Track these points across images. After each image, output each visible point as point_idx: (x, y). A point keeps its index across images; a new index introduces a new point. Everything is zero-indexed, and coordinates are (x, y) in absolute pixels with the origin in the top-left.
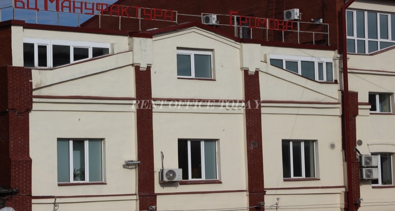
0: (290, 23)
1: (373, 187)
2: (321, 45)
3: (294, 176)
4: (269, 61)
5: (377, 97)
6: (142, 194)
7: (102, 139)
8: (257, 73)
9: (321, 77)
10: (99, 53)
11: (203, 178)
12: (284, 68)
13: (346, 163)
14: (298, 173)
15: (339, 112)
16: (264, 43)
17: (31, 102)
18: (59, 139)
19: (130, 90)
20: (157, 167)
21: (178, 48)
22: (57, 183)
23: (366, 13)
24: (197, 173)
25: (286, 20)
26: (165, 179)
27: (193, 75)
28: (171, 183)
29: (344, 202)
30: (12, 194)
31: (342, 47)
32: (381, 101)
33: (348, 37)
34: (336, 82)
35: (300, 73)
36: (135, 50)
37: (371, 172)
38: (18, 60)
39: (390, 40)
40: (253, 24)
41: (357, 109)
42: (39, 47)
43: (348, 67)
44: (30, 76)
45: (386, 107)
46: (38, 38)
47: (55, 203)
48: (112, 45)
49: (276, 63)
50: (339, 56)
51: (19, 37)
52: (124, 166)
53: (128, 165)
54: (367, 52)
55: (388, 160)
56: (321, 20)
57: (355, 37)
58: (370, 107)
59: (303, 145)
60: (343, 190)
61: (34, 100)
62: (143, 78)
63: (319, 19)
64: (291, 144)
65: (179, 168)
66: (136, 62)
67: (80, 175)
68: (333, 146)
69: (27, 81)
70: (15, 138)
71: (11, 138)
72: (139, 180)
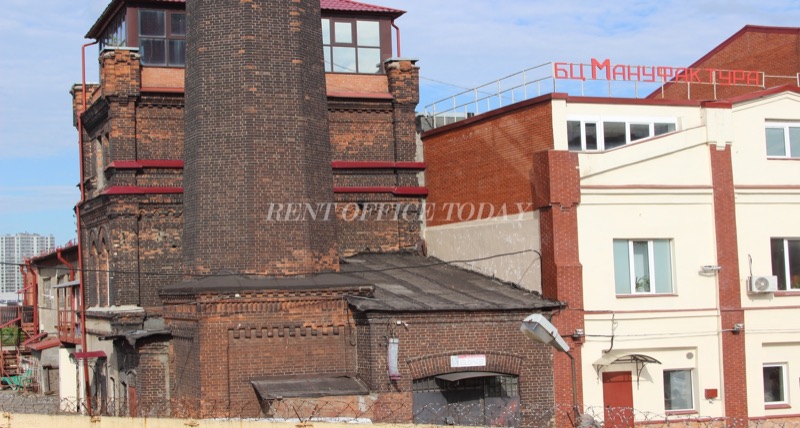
6: (725, 309)
7: (670, 240)
10: (663, 129)
17: (578, 195)
18: (615, 240)
19: (705, 176)
20: (744, 275)
21: (767, 120)
22: (614, 294)
26: (755, 289)
27: (788, 155)
28: (763, 295)
30: (558, 308)
36: (709, 124)
38: (561, 142)
42: (587, 125)
44: (576, 162)
46: (584, 114)
47: (613, 320)
48: (679, 119)
51: (562, 114)
52: (700, 273)
53: (705, 271)
61: (582, 191)
62: (721, 160)
65: (774, 274)
66: (711, 139)
67: (644, 284)
69: (573, 168)
70: (560, 240)
71: (556, 240)
72: (721, 290)
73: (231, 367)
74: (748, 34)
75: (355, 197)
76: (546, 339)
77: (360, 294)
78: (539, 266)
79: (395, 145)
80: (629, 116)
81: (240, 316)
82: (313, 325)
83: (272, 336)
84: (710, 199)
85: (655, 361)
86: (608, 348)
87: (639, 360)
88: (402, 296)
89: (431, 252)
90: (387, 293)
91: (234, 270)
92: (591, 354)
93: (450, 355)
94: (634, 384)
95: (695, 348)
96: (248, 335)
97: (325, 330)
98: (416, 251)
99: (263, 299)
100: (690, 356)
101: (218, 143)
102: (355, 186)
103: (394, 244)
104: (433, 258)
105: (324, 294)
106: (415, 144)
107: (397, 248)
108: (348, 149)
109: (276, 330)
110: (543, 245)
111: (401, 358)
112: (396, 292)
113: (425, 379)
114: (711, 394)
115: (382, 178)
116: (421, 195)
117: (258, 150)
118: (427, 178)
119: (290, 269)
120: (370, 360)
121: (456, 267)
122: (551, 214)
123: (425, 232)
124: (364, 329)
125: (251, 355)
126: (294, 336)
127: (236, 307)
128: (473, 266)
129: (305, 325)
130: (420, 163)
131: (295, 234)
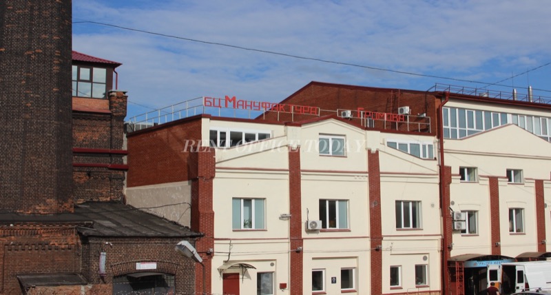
0: (402, 116)
1: (462, 236)
2: (424, 132)
3: (405, 226)
4: (386, 144)
5: (466, 170)
6: (293, 238)
7: (264, 199)
8: (377, 152)
9: (424, 155)
10: (263, 137)
11: (338, 227)
12: (398, 148)
13: (442, 218)
14: (407, 224)
15: (437, 181)
16: (383, 131)
17: (214, 172)
18: (233, 198)
19: (285, 164)
20: (304, 219)
21: (320, 134)
22: (232, 229)
23: (457, 110)
24: (333, 224)
25: (399, 114)
26: (310, 228)
28: (314, 231)
29: (440, 246)
30: (200, 236)
31: (439, 134)
32: (469, 173)
33: (444, 127)
34: (435, 159)
35: (409, 152)
36: (288, 135)
37: (460, 224)
39: (475, 129)
40: (374, 117)
41: (451, 179)
42: (221, 133)
43: (444, 148)
44: (214, 154)
45: (472, 178)
46: (220, 126)
47: (230, 244)
48: (272, 131)
49: (392, 145)
50: (437, 140)
51: (207, 126)
52: (280, 218)
53: (282, 217)
54: (458, 137)
55: (473, 216)
56: (425, 115)
57: (449, 127)
58: (460, 177)
59: (411, 204)
60: (440, 237)
61: (216, 170)
62: (294, 156)
63: (423, 113)
64: (402, 203)
65: (320, 219)
67: (248, 224)
68: (433, 205)
69: (212, 157)
70: (202, 197)
71: (200, 197)
72: (291, 228)
73: (5, 268)
74: (312, 86)
75: (86, 169)
76: (189, 255)
77: (85, 226)
78: (190, 212)
79: (111, 140)
80: (244, 128)
81: (13, 237)
82: (56, 243)
83: (31, 250)
84: (287, 177)
85: (253, 267)
86: (226, 259)
87: (244, 266)
88: (110, 228)
89: (129, 202)
90: (101, 226)
91: (10, 210)
92: (217, 263)
93: (136, 262)
94: (241, 280)
95: (275, 260)
96: (17, 248)
97: (63, 246)
98: (119, 202)
99: (27, 227)
100: (272, 265)
101: (6, 135)
102: (86, 162)
103: (107, 197)
104: (129, 205)
105: (64, 226)
106: (123, 140)
107: (108, 199)
108: (83, 141)
109: (33, 246)
110: (192, 200)
111: (107, 263)
112: (106, 225)
113: (121, 276)
114: (283, 286)
115: (102, 158)
116: (124, 169)
117: (29, 140)
118: (128, 160)
119: (44, 210)
120: (89, 264)
121: (142, 212)
122: (198, 183)
123: (126, 190)
124: (86, 247)
125: (18, 261)
126: (44, 249)
127: (10, 232)
128: (152, 211)
129: (51, 243)
130: (125, 151)
131: (48, 190)
